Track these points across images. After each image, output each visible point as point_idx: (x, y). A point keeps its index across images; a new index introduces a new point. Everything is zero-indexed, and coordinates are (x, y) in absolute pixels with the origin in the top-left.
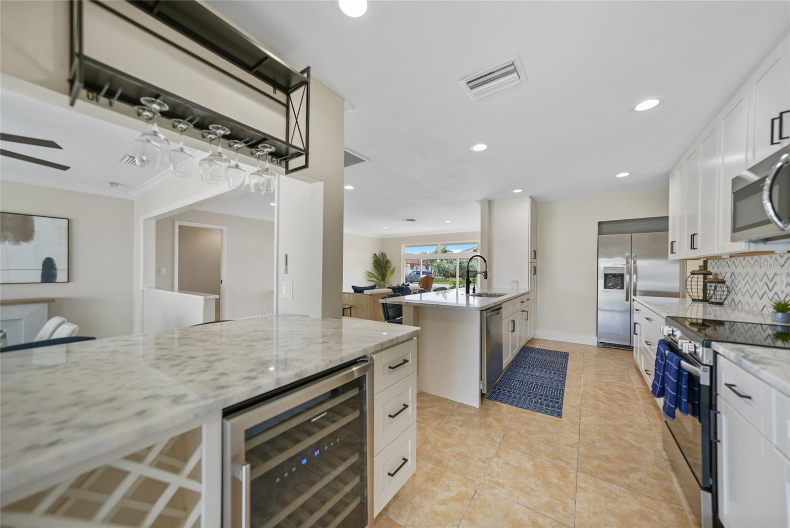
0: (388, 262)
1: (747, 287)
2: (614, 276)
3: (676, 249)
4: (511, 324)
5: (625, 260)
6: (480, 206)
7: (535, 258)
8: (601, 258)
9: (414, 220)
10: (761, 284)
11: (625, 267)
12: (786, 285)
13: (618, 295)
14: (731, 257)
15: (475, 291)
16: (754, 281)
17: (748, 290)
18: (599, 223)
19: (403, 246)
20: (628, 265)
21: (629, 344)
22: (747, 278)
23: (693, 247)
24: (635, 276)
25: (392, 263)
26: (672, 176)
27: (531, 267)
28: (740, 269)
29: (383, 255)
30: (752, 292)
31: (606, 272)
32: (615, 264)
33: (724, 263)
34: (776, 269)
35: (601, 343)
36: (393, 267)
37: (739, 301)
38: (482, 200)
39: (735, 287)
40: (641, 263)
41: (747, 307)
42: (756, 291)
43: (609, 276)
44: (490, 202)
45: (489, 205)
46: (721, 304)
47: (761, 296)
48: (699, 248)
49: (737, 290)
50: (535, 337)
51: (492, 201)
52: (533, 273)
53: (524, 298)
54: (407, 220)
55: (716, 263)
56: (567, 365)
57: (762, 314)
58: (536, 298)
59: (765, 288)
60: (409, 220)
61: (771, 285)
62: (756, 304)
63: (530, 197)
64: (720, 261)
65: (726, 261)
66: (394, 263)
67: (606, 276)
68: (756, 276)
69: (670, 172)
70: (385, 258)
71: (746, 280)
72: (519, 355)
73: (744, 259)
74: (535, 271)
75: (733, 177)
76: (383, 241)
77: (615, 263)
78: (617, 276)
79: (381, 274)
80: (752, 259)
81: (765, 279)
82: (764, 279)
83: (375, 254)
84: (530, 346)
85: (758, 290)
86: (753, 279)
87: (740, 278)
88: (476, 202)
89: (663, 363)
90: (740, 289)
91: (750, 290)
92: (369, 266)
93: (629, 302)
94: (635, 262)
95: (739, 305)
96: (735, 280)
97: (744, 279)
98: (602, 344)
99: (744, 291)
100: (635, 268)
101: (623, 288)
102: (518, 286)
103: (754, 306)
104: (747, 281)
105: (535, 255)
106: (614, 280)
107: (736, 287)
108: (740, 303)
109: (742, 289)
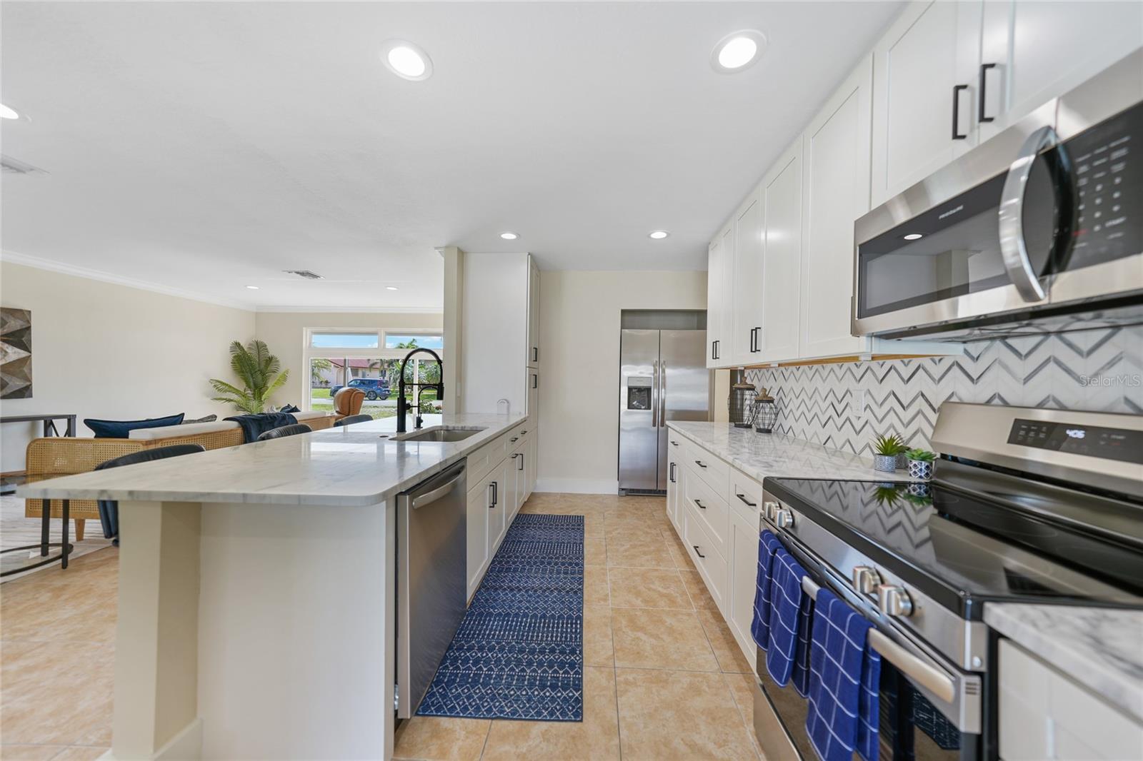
0: (270, 360)
1: (803, 407)
2: (640, 390)
3: (720, 353)
4: (489, 491)
5: (653, 368)
6: (443, 259)
7: (536, 361)
8: (624, 364)
9: (315, 276)
10: (824, 405)
11: (652, 377)
12: (865, 409)
13: (642, 417)
14: (779, 365)
15: (422, 425)
16: (813, 401)
17: (803, 413)
18: (624, 312)
19: (306, 332)
20: (655, 375)
21: (655, 489)
22: (803, 396)
23: (755, 350)
24: (663, 390)
25: (281, 363)
26: (712, 249)
27: (530, 375)
28: (792, 380)
29: (260, 347)
30: (809, 417)
31: (631, 385)
32: (641, 373)
33: (768, 375)
34: (849, 382)
35: (623, 489)
36: (282, 369)
37: (791, 427)
38: (447, 247)
39: (783, 408)
40: (669, 372)
41: (802, 437)
42: (816, 414)
43: (634, 390)
44: (462, 254)
45: (460, 258)
46: (769, 431)
47: (823, 423)
48: (762, 351)
49: (786, 412)
50: (535, 491)
51: (466, 253)
52: (533, 385)
53: (516, 433)
54: (298, 273)
55: (756, 373)
56: (583, 547)
57: (860, 458)
58: (537, 427)
59: (831, 411)
60: (302, 274)
61: (840, 408)
62: (816, 433)
63: (529, 254)
64: (762, 372)
65: (770, 372)
66: (285, 363)
67: (630, 389)
68: (817, 393)
69: (710, 243)
70: (262, 353)
71: (800, 399)
72: (505, 541)
73: (798, 369)
74: (535, 381)
75: (855, 220)
76: (260, 316)
77: (639, 372)
78: (643, 391)
79: (252, 384)
80: (811, 369)
81: (831, 397)
82: (828, 398)
83: (238, 344)
84: (527, 512)
85: (820, 414)
86: (812, 397)
87: (792, 395)
88: (436, 248)
89: (797, 607)
90: (791, 410)
91: (806, 412)
92: (222, 369)
93: (656, 427)
94: (664, 371)
95: (790, 433)
96: (783, 397)
97: (797, 398)
98: (624, 492)
99: (797, 414)
100: (664, 378)
101: (649, 408)
102: (508, 408)
103: (813, 436)
104: (803, 400)
105: (535, 354)
106: (640, 396)
107: (786, 408)
108: (791, 430)
109: (794, 411)
